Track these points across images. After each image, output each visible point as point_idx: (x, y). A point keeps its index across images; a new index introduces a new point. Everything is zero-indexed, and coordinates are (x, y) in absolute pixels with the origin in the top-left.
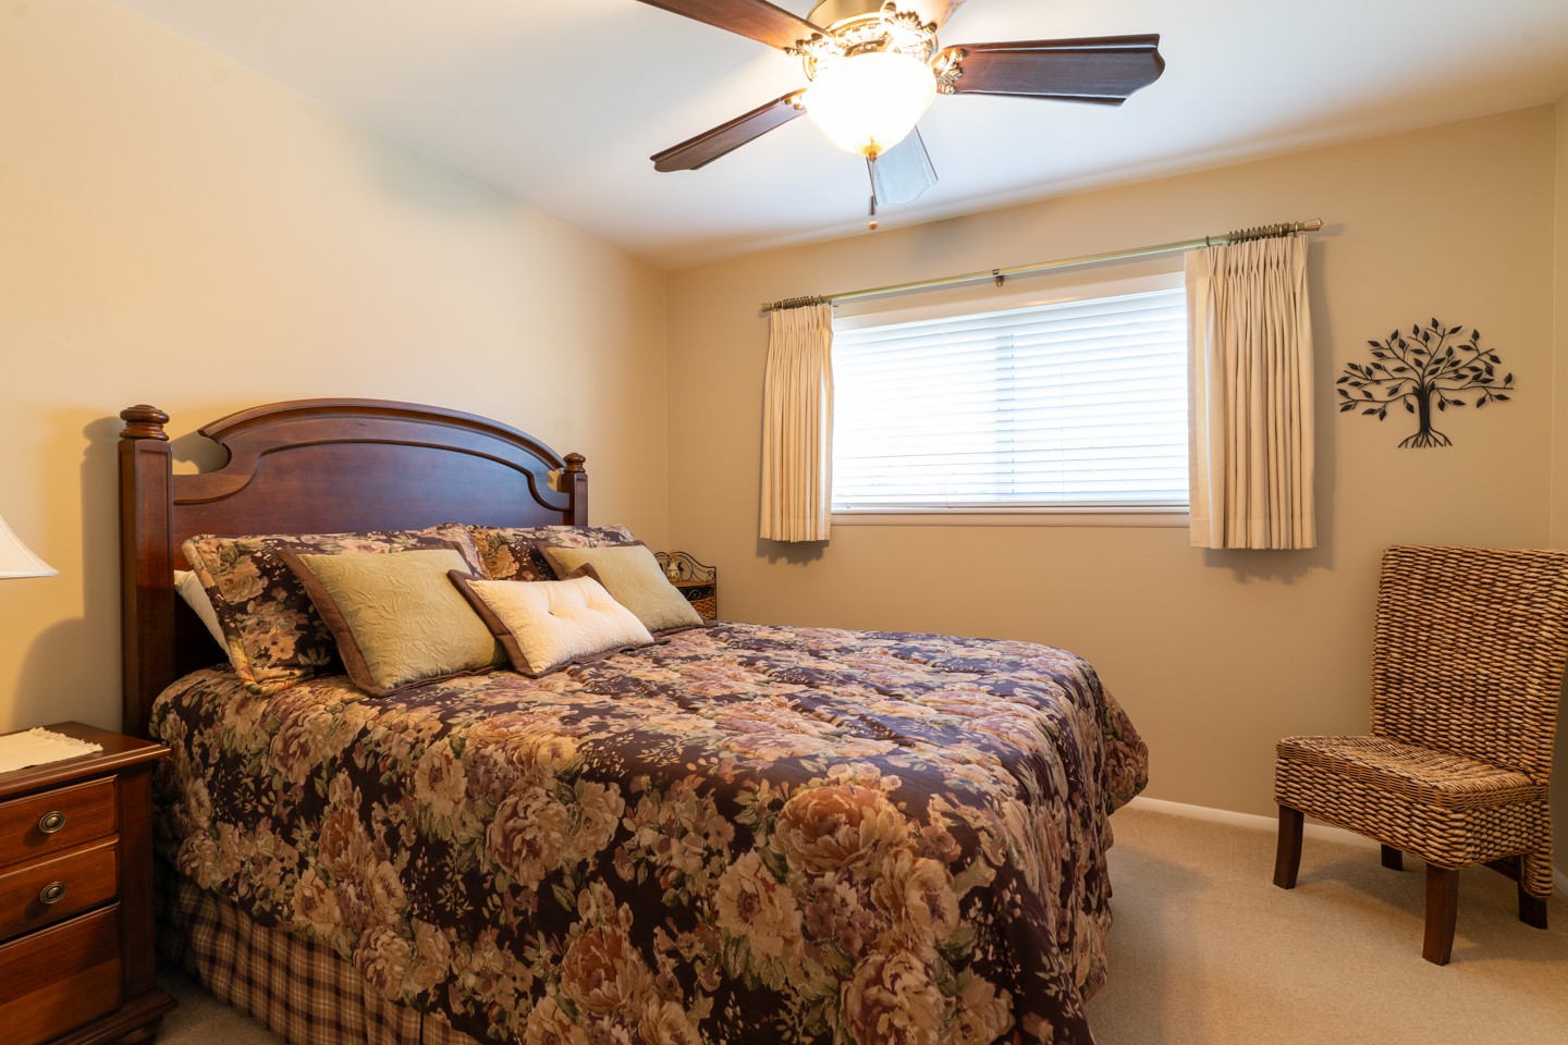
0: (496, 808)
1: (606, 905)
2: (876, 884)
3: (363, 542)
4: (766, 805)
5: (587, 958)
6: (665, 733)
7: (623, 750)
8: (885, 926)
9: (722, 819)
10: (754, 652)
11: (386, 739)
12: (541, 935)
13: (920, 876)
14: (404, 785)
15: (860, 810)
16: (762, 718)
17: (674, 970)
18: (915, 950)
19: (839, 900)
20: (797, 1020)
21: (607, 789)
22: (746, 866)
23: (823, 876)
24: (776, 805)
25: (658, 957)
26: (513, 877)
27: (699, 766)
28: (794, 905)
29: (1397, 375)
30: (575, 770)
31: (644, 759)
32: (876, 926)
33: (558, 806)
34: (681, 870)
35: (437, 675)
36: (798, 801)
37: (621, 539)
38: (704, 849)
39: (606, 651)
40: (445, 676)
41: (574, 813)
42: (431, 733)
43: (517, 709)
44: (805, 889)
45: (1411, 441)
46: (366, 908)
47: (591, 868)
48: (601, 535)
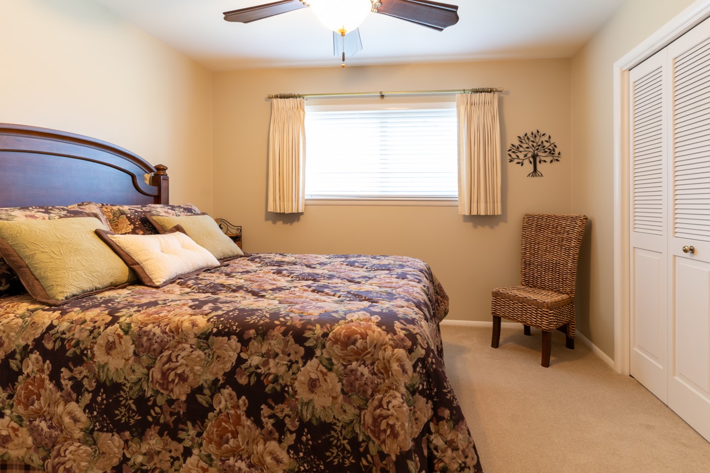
0: (156, 359)
1: (231, 399)
2: (376, 363)
3: (28, 213)
4: (320, 336)
5: (220, 429)
6: (255, 308)
7: (235, 319)
8: (382, 381)
9: (297, 346)
10: (277, 267)
11: (69, 330)
12: (189, 424)
13: (396, 356)
14: (86, 355)
15: (366, 332)
16: (300, 297)
17: (273, 425)
18: (397, 389)
19: (360, 374)
20: (339, 434)
21: (229, 339)
22: (311, 366)
23: (351, 364)
24: (325, 335)
25: (263, 420)
26: (168, 395)
27: (280, 321)
28: (337, 380)
29: (527, 150)
30: (208, 332)
31: (249, 322)
32: (378, 382)
33: (199, 352)
34: (275, 374)
35: (92, 290)
36: (336, 332)
37: (194, 211)
38: (288, 361)
39: (195, 271)
40: (98, 291)
41: (209, 355)
42: (104, 322)
43: (158, 304)
44: (343, 372)
45: (531, 174)
46: (55, 433)
47: (221, 382)
48: (182, 210)
